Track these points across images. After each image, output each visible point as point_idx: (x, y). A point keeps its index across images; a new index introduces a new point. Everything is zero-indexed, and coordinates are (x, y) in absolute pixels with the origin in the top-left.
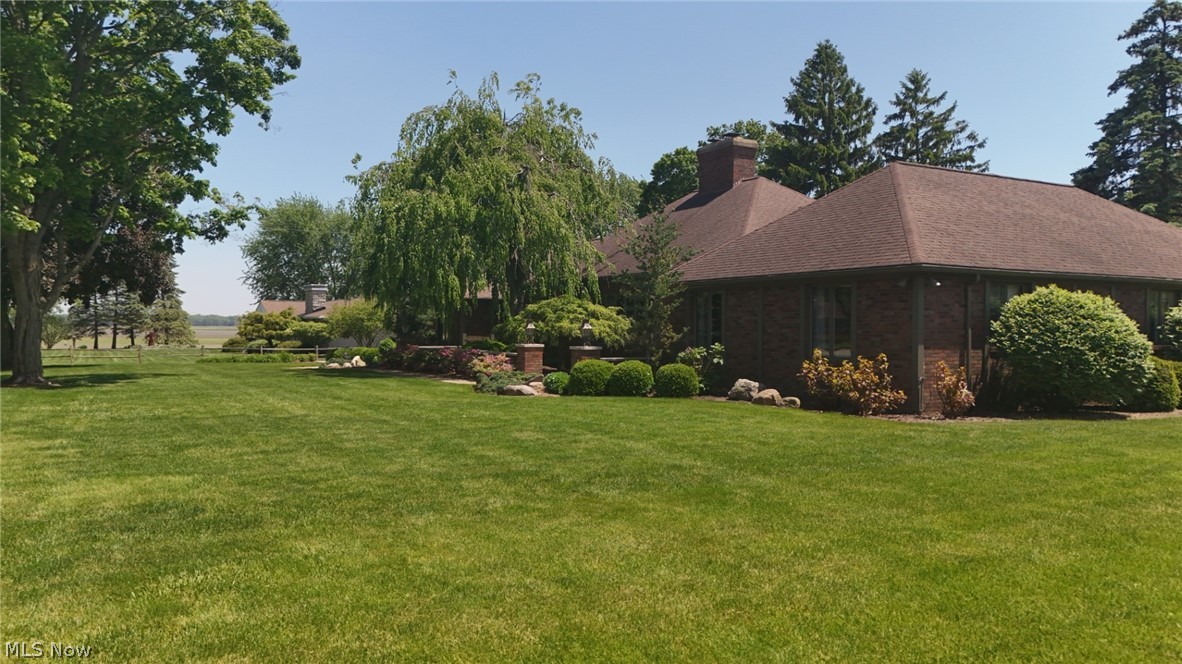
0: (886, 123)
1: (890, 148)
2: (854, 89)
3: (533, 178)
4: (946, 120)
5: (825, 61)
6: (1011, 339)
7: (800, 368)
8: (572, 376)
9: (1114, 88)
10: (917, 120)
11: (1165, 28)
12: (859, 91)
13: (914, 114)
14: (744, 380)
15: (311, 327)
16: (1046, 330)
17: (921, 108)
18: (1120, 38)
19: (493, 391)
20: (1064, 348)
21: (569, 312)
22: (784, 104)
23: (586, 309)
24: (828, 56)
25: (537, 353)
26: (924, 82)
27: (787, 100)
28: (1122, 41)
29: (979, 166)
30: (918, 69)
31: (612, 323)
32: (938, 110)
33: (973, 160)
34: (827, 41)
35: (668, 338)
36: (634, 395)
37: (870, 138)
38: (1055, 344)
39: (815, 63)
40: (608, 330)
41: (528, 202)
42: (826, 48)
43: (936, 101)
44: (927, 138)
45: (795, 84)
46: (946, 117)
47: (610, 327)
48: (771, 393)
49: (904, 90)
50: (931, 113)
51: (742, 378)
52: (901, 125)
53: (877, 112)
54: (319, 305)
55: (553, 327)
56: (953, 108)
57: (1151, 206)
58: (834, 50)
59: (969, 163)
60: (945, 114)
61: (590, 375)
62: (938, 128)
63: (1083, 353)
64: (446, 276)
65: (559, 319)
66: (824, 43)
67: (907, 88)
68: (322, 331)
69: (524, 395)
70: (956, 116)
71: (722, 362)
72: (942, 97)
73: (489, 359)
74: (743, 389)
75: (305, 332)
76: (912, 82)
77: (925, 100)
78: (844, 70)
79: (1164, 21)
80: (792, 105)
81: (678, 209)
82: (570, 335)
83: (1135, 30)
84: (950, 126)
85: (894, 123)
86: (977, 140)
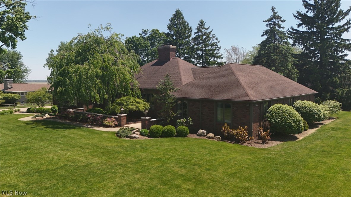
0: (194, 34)
1: (195, 41)
2: (186, 24)
3: (119, 61)
4: (210, 34)
5: (178, 15)
6: (274, 119)
7: (222, 129)
8: (150, 131)
9: (263, 35)
10: (203, 34)
11: (275, 21)
12: (188, 24)
13: (201, 32)
14: (202, 130)
15: (10, 96)
16: (283, 118)
17: (203, 30)
18: (263, 22)
19: (125, 136)
20: (288, 123)
21: (131, 102)
22: (167, 27)
23: (135, 101)
24: (179, 13)
25: (125, 117)
26: (204, 23)
27: (168, 26)
28: (264, 22)
29: (219, 47)
30: (202, 19)
31: (144, 105)
32: (208, 31)
33: (217, 46)
34: (179, 9)
35: (172, 115)
36: (172, 137)
37: (191, 39)
38: (285, 121)
39: (175, 15)
40: (143, 107)
41: (118, 69)
42: (178, 11)
43: (207, 29)
44: (205, 39)
45: (170, 21)
46: (210, 33)
47: (144, 106)
48: (211, 135)
49: (199, 25)
50: (206, 32)
51: (201, 129)
52: (198, 35)
53: (192, 31)
54: (10, 87)
55: (127, 108)
56: (212, 31)
57: (274, 68)
58: (180, 12)
59: (216, 47)
60: (209, 32)
61: (157, 131)
62: (208, 37)
63: (291, 123)
64: (94, 94)
65: (128, 105)
66: (178, 9)
67: (200, 25)
68: (14, 97)
69: (136, 138)
70: (212, 33)
71: (192, 123)
72: (209, 28)
73: (109, 120)
74: (202, 133)
75: (8, 98)
76: (201, 23)
77: (205, 28)
78: (183, 18)
79: (275, 19)
80: (169, 28)
81: (153, 65)
82: (133, 110)
83: (268, 21)
84: (211, 36)
85: (197, 34)
86: (217, 40)
